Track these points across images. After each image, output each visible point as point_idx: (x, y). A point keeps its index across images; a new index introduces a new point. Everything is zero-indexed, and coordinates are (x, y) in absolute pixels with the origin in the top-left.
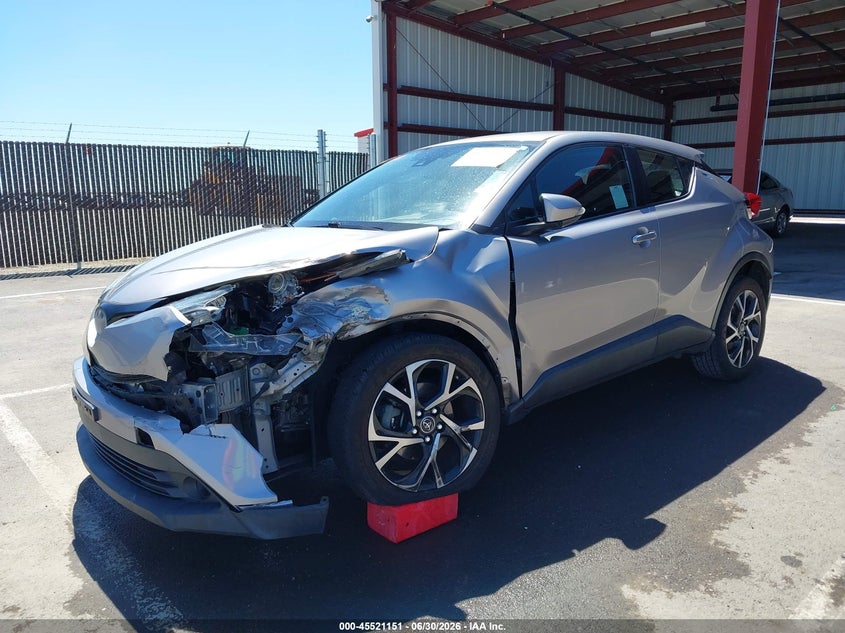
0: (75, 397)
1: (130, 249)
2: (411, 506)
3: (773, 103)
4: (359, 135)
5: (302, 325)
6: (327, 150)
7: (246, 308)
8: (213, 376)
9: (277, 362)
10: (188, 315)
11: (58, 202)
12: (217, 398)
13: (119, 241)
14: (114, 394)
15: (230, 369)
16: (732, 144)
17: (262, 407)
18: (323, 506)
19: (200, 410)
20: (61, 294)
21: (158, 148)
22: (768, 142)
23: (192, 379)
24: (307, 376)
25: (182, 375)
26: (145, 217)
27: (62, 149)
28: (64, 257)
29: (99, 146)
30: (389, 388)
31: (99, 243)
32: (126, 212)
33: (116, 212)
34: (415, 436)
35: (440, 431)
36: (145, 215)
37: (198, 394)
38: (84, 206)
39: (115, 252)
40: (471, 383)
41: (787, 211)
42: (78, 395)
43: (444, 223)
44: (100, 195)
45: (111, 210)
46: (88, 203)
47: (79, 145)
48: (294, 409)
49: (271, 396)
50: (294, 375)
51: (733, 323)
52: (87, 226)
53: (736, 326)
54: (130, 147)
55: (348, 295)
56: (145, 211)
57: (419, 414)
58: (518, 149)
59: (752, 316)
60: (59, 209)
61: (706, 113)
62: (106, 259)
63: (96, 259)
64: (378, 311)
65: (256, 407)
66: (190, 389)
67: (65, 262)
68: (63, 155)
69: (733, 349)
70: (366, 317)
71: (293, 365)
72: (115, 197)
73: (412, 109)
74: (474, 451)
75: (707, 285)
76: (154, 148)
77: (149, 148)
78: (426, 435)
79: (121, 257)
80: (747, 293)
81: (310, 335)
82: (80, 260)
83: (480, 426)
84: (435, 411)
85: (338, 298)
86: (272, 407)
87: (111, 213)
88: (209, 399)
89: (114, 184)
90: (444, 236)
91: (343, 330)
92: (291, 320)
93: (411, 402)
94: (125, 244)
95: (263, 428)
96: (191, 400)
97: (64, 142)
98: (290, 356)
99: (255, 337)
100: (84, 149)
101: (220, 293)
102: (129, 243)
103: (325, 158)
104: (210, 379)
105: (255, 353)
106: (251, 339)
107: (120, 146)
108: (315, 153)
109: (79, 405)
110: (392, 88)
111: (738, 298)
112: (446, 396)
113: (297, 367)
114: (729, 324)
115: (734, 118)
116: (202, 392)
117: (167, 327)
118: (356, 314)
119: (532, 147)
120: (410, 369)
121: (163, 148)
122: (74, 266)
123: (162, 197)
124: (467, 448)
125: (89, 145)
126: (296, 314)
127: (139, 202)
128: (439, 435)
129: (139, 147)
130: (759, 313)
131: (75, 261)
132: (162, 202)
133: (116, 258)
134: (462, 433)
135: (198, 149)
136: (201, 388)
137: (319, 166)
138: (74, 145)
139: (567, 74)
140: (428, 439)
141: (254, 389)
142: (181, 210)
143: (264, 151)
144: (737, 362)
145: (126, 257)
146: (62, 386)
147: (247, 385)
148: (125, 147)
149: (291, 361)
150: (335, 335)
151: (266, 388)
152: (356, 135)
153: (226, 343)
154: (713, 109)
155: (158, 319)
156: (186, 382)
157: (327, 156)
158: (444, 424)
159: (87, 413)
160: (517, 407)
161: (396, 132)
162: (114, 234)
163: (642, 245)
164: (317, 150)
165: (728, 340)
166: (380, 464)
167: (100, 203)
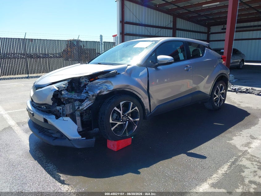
0: (27, 110)
1: (43, 70)
2: (120, 141)
3: (237, 28)
4: (114, 36)
5: (89, 91)
6: (103, 41)
7: (74, 86)
8: (65, 104)
9: (82, 101)
10: (58, 88)
11: (22, 56)
12: (65, 110)
13: (40, 68)
14: (37, 109)
15: (69, 103)
16: (224, 40)
17: (78, 113)
18: (94, 139)
19: (61, 113)
20: (23, 84)
21: (52, 40)
22: (235, 40)
23: (59, 105)
24: (90, 105)
25: (56, 104)
26: (48, 61)
27: (23, 40)
28: (24, 73)
29: (34, 39)
30: (116, 108)
31: (34, 69)
32: (42, 59)
33: (39, 59)
34: (122, 122)
35: (128, 121)
36: (48, 60)
37: (60, 109)
38: (30, 57)
39: (39, 71)
40: (136, 108)
41: (243, 61)
42: (28, 110)
43: (129, 64)
44: (34, 54)
45: (38, 59)
46: (31, 56)
47: (28, 39)
48: (87, 115)
49: (80, 110)
50: (86, 104)
51: (216, 94)
52: (31, 63)
53: (217, 95)
54: (43, 40)
55: (101, 83)
56: (48, 59)
57: (123, 116)
58: (152, 43)
59: (222, 91)
60: (22, 58)
61: (220, 30)
62: (36, 73)
63: (33, 74)
64: (110, 87)
65: (76, 113)
66: (58, 108)
67: (24, 74)
68: (24, 42)
69: (216, 101)
70: (107, 89)
71: (86, 102)
72: (39, 55)
73: (129, 29)
74: (137, 126)
75: (208, 82)
76: (51, 40)
77: (49, 40)
78: (124, 122)
79: (41, 73)
80: (221, 85)
81: (91, 94)
82: (29, 74)
83: (138, 119)
84: (127, 115)
85: (99, 84)
86: (81, 113)
87: (38, 60)
88: (63, 111)
89: (38, 51)
90: (129, 67)
91: (100, 92)
92: (86, 90)
93: (121, 112)
94: (42, 69)
95: (78, 119)
96: (58, 111)
97: (24, 38)
98: (85, 99)
99: (76, 94)
100: (30, 40)
101: (66, 82)
102: (43, 69)
103: (102, 44)
104: (63, 105)
105: (76, 98)
106: (75, 94)
107: (40, 39)
108: (99, 42)
109: (28, 112)
110: (123, 22)
111: (218, 86)
112: (130, 111)
113: (87, 102)
114: (215, 94)
115: (225, 32)
116: (61, 109)
117: (52, 90)
118: (104, 88)
119: (156, 42)
120: (121, 103)
121: (53, 40)
122: (27, 76)
123: (53, 55)
124: (135, 125)
125: (31, 39)
126: (87, 88)
127: (46, 56)
128: (128, 122)
129: (46, 40)
130: (225, 91)
131: (27, 74)
132: (53, 56)
133: (39, 73)
134: (134, 121)
135: (64, 40)
136: (61, 108)
137: (100, 46)
138: (27, 39)
139: (177, 18)
140: (125, 123)
141: (76, 108)
142: (59, 59)
143: (84, 41)
144: (217, 105)
145: (42, 73)
146: (24, 109)
147: (74, 107)
148: (42, 40)
149: (86, 101)
150: (98, 94)
151: (79, 108)
152: (113, 36)
153: (68, 95)
154: (222, 29)
155: (49, 88)
156: (57, 106)
157: (103, 43)
158: (129, 119)
159: (31, 114)
160: (149, 115)
161: (124, 35)
162: (39, 66)
163: (187, 70)
164: (100, 41)
165: (214, 98)
166: (113, 129)
167: (35, 56)
